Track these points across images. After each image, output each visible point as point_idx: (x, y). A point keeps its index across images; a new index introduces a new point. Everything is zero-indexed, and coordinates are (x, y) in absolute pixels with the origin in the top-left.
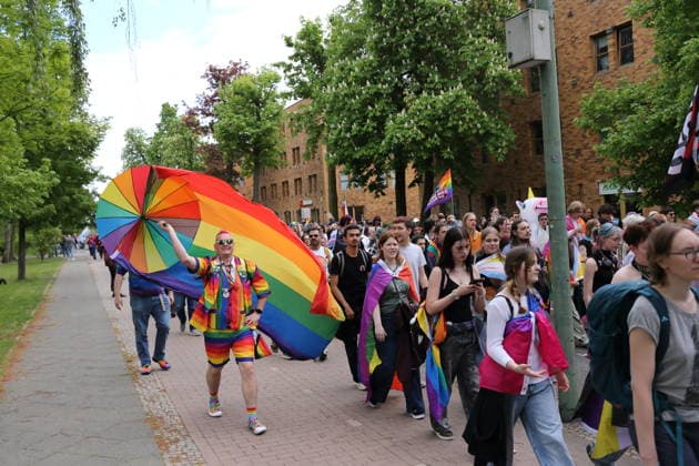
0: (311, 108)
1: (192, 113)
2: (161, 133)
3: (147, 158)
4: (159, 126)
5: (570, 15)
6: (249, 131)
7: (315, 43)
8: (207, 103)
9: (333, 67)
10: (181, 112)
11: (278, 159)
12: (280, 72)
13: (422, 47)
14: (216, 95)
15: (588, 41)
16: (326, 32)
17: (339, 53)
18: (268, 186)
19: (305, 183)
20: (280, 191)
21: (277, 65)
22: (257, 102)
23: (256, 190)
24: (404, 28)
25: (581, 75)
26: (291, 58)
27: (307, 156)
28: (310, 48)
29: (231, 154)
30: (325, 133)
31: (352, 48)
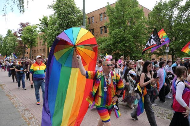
0: (44, 35)
1: (16, 33)
2: (7, 36)
3: (3, 42)
4: (7, 35)
5: (97, 23)
6: (30, 38)
7: (46, 21)
8: (20, 31)
9: (50, 27)
10: (13, 32)
11: (36, 45)
12: (38, 26)
13: (68, 25)
14: (22, 29)
15: (99, 28)
16: (49, 19)
17: (51, 24)
18: (34, 50)
19: (42, 50)
20: (36, 52)
21: (37, 25)
22: (32, 32)
23: (31, 51)
24: (65, 21)
25: (98, 34)
26: (40, 23)
27: (43, 45)
28: (45, 22)
29: (25, 43)
30: (47, 40)
31: (54, 23)
